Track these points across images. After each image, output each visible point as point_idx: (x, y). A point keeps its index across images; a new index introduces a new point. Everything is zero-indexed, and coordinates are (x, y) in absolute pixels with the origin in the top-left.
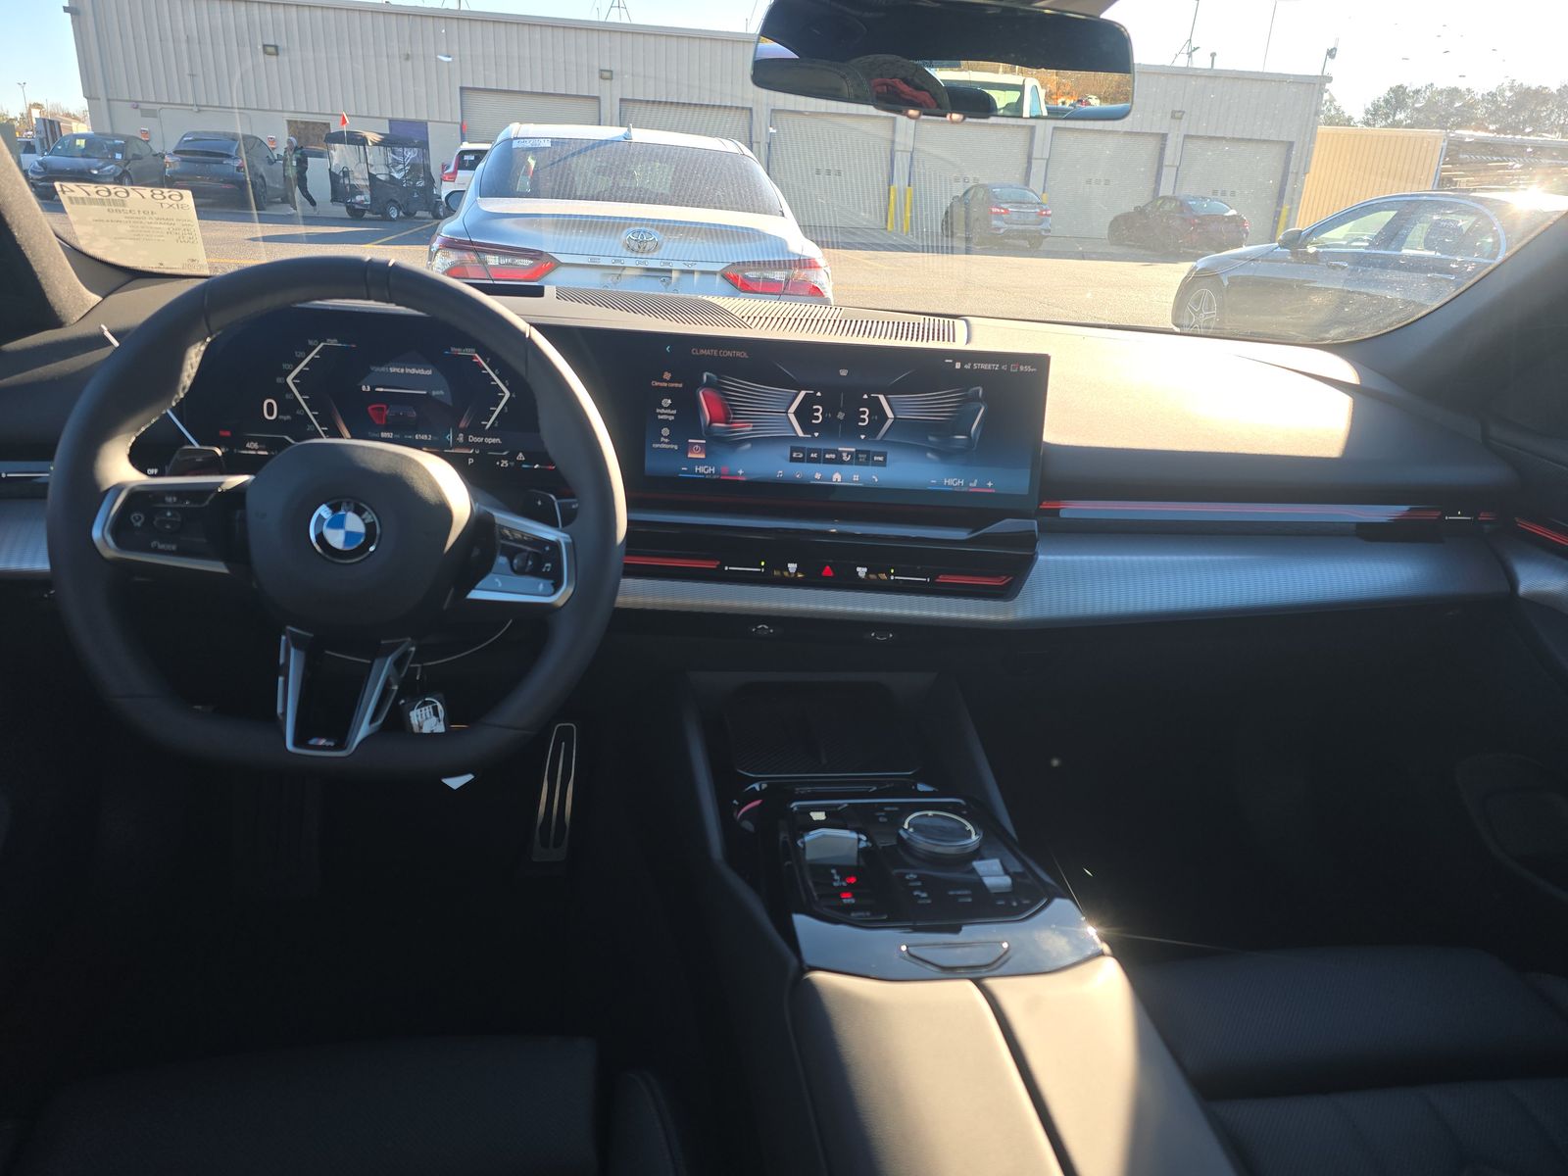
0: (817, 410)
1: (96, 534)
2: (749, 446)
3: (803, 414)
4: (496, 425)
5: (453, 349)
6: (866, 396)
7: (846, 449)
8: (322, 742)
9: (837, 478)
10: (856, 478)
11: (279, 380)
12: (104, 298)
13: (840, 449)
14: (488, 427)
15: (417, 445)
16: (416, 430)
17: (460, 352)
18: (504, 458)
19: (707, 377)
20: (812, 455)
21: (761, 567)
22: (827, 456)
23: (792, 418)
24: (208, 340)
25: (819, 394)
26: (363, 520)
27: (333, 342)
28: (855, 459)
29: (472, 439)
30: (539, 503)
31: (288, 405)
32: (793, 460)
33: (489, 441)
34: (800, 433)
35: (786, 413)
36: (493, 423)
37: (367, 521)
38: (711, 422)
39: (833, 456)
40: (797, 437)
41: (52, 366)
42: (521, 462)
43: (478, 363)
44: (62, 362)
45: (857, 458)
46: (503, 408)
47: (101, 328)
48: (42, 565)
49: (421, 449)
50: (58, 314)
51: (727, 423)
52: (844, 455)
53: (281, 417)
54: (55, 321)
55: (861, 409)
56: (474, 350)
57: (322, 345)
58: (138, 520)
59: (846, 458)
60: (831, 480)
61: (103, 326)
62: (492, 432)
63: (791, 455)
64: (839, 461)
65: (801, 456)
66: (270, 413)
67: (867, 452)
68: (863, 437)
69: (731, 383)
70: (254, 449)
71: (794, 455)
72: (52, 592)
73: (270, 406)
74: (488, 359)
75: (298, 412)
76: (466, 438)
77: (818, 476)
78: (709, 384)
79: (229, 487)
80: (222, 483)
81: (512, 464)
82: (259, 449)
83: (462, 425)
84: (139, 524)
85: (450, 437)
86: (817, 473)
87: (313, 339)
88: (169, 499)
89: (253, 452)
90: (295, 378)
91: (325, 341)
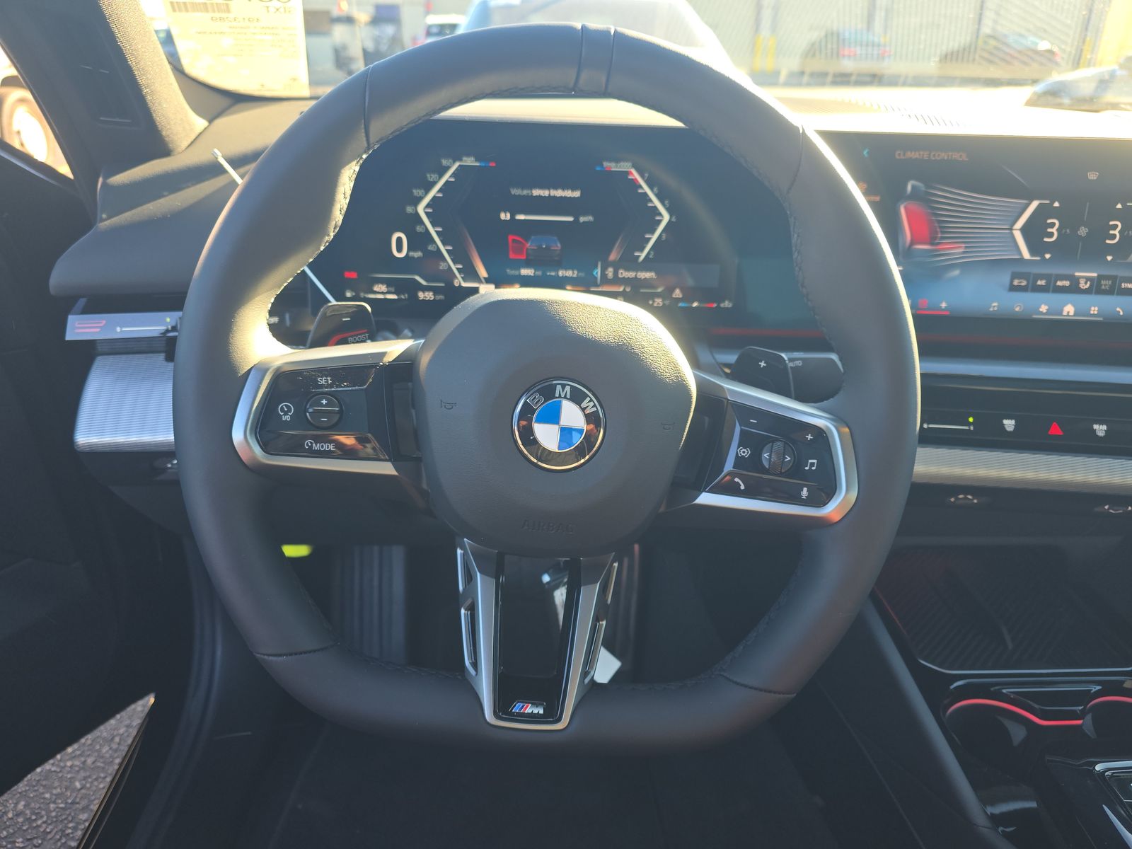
0: (1053, 225)
1: (238, 435)
2: (956, 272)
3: (1034, 232)
4: (651, 256)
5: (606, 164)
6: (1119, 206)
7: (1085, 275)
8: (530, 709)
9: (1069, 310)
10: (1094, 310)
11: (409, 209)
12: (210, 121)
13: (1077, 274)
14: (641, 259)
15: (559, 284)
16: (559, 265)
17: (614, 167)
18: (658, 295)
19: (913, 187)
20: (1039, 283)
21: (969, 424)
22: (1059, 283)
23: (1018, 236)
24: (364, 156)
25: (1056, 204)
26: (583, 410)
27: (469, 161)
28: (1096, 288)
29: (623, 274)
30: (763, 364)
31: (419, 240)
32: (1013, 288)
33: (643, 275)
34: (1026, 255)
35: (1011, 229)
36: (649, 253)
37: (588, 411)
38: (912, 243)
39: (1067, 283)
40: (1021, 261)
41: (162, 201)
42: (678, 300)
43: (635, 181)
44: (172, 196)
45: (1099, 285)
46: (660, 236)
47: (214, 154)
48: (166, 436)
49: (565, 289)
50: (167, 139)
51: (932, 244)
52: (1082, 281)
53: (411, 254)
54: (163, 150)
55: (1111, 223)
56: (629, 164)
57: (457, 164)
58: (286, 410)
59: (1083, 285)
60: (1061, 313)
61: (216, 151)
62: (647, 265)
63: (1012, 282)
64: (1074, 289)
65: (1024, 283)
66: (399, 249)
67: (1114, 278)
68: (1109, 258)
69: (943, 194)
70: (383, 293)
71: (1016, 282)
72: (175, 462)
73: (399, 240)
74: (647, 175)
75: (430, 248)
76: (616, 273)
77: (1044, 308)
78: (915, 195)
79: (391, 359)
80: (384, 354)
81: (667, 302)
82: (388, 292)
83: (613, 256)
84: (287, 418)
85: (598, 272)
86: (1043, 306)
87: (447, 157)
88: (322, 381)
89: (381, 296)
90: (428, 206)
91: (460, 160)
